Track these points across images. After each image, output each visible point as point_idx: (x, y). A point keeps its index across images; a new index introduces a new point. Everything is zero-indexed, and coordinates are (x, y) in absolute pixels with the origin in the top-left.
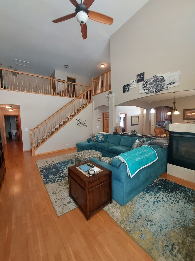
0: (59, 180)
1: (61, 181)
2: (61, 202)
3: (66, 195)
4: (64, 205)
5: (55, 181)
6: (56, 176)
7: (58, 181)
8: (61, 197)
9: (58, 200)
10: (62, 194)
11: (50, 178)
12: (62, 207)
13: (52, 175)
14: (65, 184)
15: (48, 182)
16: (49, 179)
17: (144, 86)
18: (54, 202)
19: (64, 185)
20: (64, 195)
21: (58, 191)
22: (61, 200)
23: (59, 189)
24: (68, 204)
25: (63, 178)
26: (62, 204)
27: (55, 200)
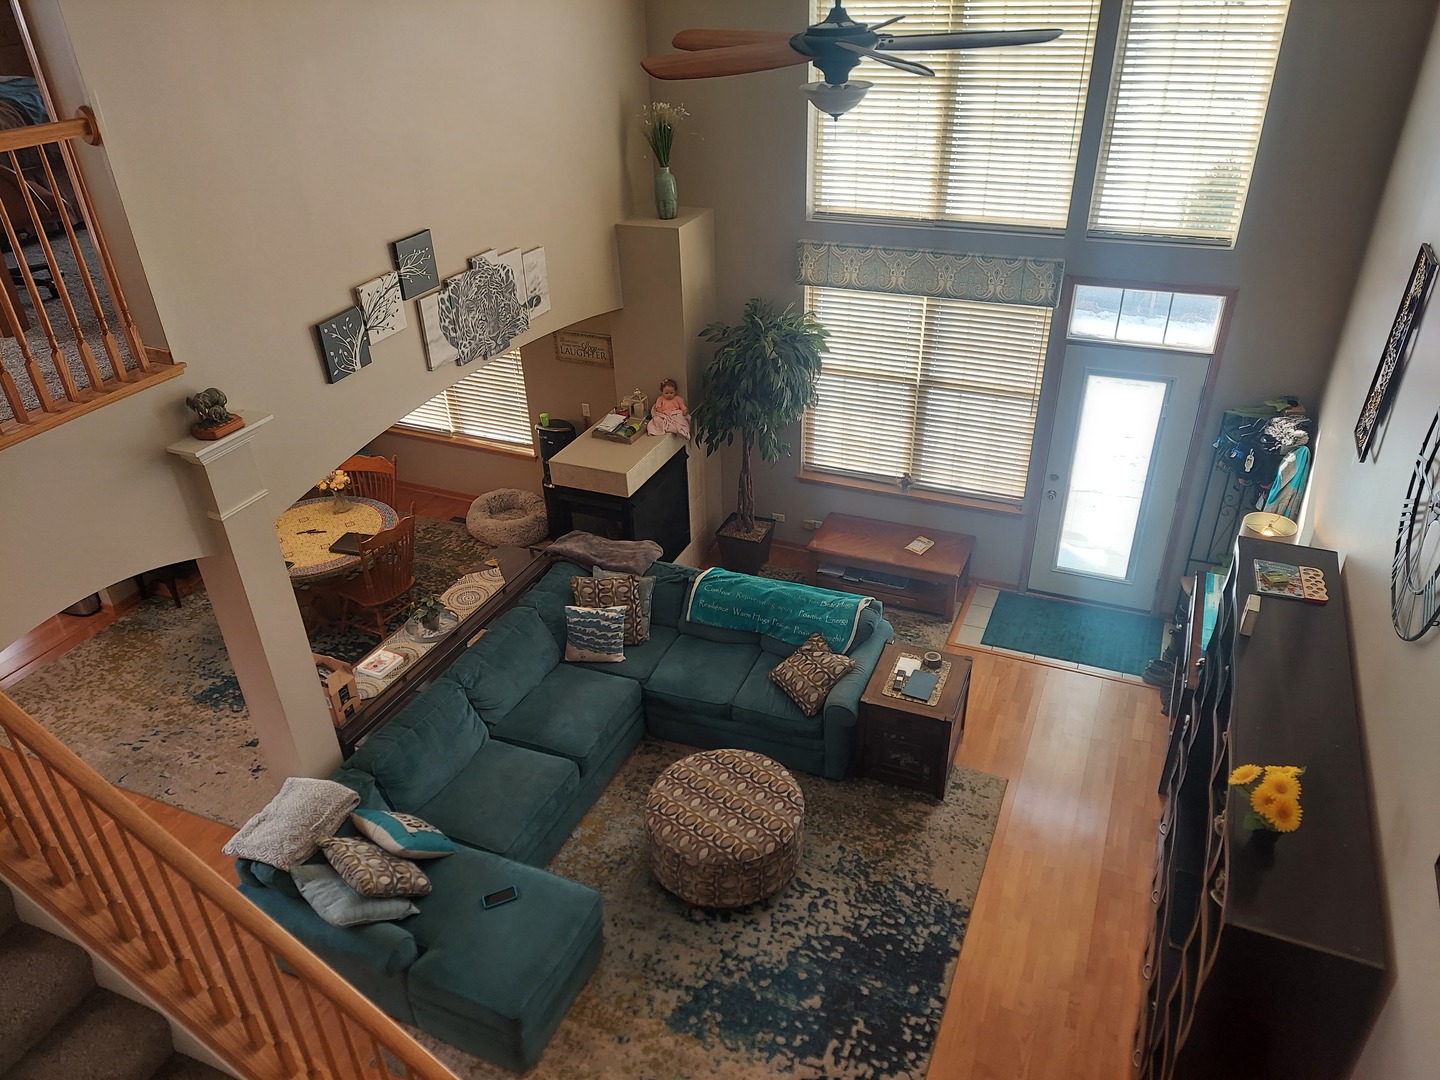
0: (911, 886)
1: (909, 875)
2: (974, 803)
3: (947, 809)
4: (974, 792)
5: (927, 892)
6: (897, 925)
7: (919, 887)
8: (966, 817)
9: (977, 816)
10: (953, 822)
11: (931, 934)
12: (982, 792)
13: (906, 945)
14: (913, 851)
15: (954, 915)
16: (935, 929)
17: (447, 320)
18: (990, 818)
19: (916, 846)
20: (953, 817)
21: (954, 843)
22: (970, 811)
23: (945, 847)
24: (966, 786)
25: (887, 889)
26: (976, 796)
27: (984, 821)
